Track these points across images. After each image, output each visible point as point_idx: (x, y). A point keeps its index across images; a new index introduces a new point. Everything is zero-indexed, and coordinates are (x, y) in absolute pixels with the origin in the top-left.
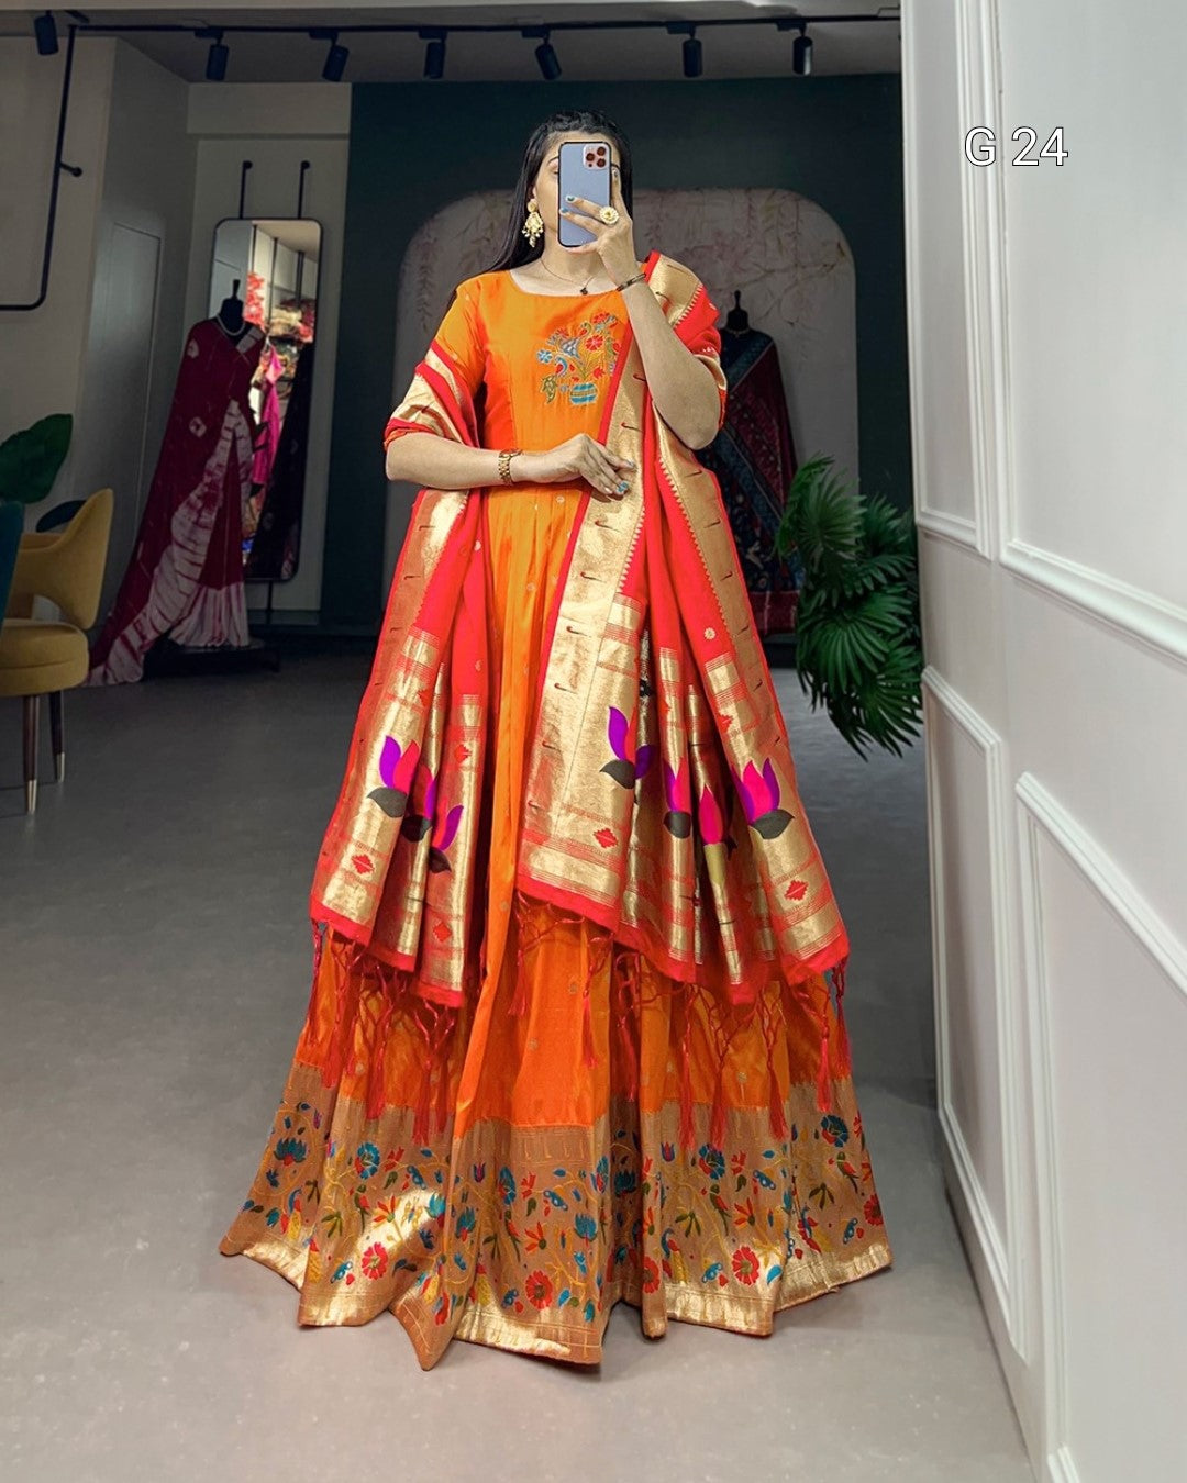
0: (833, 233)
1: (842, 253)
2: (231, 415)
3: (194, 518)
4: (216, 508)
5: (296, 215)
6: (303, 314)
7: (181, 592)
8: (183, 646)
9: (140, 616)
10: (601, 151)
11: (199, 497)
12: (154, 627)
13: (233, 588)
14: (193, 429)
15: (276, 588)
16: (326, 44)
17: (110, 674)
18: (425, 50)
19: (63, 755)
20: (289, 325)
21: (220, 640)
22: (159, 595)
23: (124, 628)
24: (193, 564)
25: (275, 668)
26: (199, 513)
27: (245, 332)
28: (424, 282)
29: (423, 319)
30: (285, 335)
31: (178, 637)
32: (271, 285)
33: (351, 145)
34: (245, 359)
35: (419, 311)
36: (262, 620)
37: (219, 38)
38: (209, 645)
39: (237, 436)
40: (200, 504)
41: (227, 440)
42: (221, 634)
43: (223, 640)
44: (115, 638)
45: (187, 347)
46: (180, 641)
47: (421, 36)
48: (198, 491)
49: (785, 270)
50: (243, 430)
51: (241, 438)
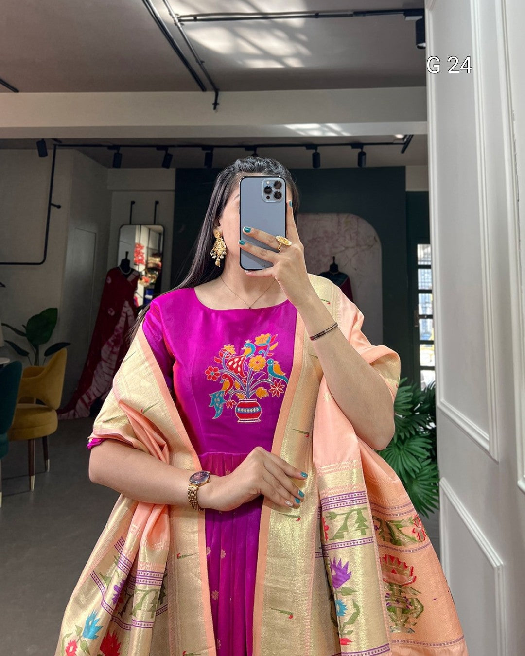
0: (372, 232)
1: (376, 241)
2: (125, 307)
3: (110, 349)
4: (120, 345)
5: (153, 223)
7: (106, 381)
9: (89, 390)
11: (112, 341)
12: (94, 395)
14: (109, 312)
16: (163, 153)
17: (76, 413)
19: (49, 460)
22: (96, 381)
23: (83, 394)
24: (110, 369)
26: (113, 348)
27: (131, 273)
32: (148, 248)
33: (175, 194)
34: (131, 284)
37: (118, 150)
39: (129, 314)
40: (113, 344)
41: (123, 317)
44: (78, 399)
45: (106, 279)
47: (203, 149)
48: (112, 338)
49: (353, 247)
50: (131, 312)
51: (130, 316)
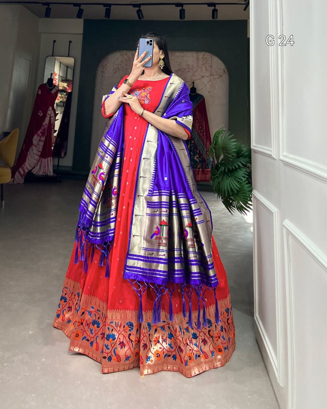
0: (222, 66)
1: (225, 72)
2: (49, 110)
3: (39, 138)
4: (45, 136)
5: (67, 55)
6: (68, 84)
7: (35, 159)
8: (35, 174)
9: (24, 165)
10: (151, 41)
11: (40, 133)
12: (27, 169)
13: (49, 159)
14: (39, 114)
15: (60, 159)
16: (78, 8)
17: (15, 181)
18: (105, 10)
19: (4, 201)
20: (64, 87)
21: (45, 173)
22: (29, 160)
23: (19, 168)
24: (39, 151)
25: (60, 182)
26: (40, 137)
27: (54, 88)
28: (103, 76)
29: (102, 86)
30: (63, 90)
31: (34, 172)
32: (59, 75)
33: (83, 36)
34: (54, 95)
35: (101, 84)
36: (56, 168)
37: (49, 6)
38: (42, 174)
39: (51, 116)
40: (41, 135)
41: (48, 117)
42: (45, 171)
43: (46, 173)
44: (16, 171)
45: (38, 91)
46: (34, 173)
47: (104, 6)
48: (40, 131)
49: (208, 76)
50: (53, 115)
51: (52, 117)
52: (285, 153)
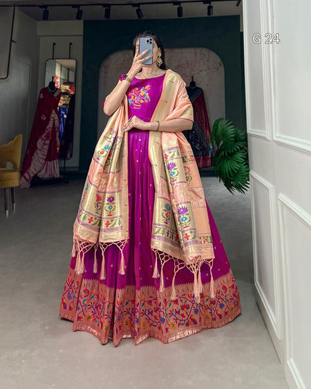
0: (218, 60)
1: (221, 65)
2: (52, 113)
3: (43, 142)
4: (50, 139)
5: (68, 58)
6: (70, 86)
7: (40, 163)
9: (29, 170)
10: (151, 40)
11: (44, 137)
12: (33, 173)
13: (55, 161)
14: (42, 118)
15: (66, 161)
17: (21, 186)
18: (104, 10)
19: (15, 204)
20: (66, 89)
21: (51, 176)
22: (34, 164)
23: (24, 173)
24: (44, 155)
26: (45, 141)
27: (56, 91)
28: (105, 76)
29: (105, 87)
30: (65, 92)
31: (40, 175)
32: (60, 78)
33: (84, 38)
34: (56, 98)
35: (104, 84)
36: (63, 170)
37: (46, 8)
38: (49, 177)
40: (45, 139)
41: (52, 120)
42: (52, 174)
43: (53, 176)
44: (22, 176)
45: (40, 95)
46: (40, 177)
48: (44, 135)
49: (205, 70)
50: (56, 118)
51: (55, 120)
52: (278, 135)
